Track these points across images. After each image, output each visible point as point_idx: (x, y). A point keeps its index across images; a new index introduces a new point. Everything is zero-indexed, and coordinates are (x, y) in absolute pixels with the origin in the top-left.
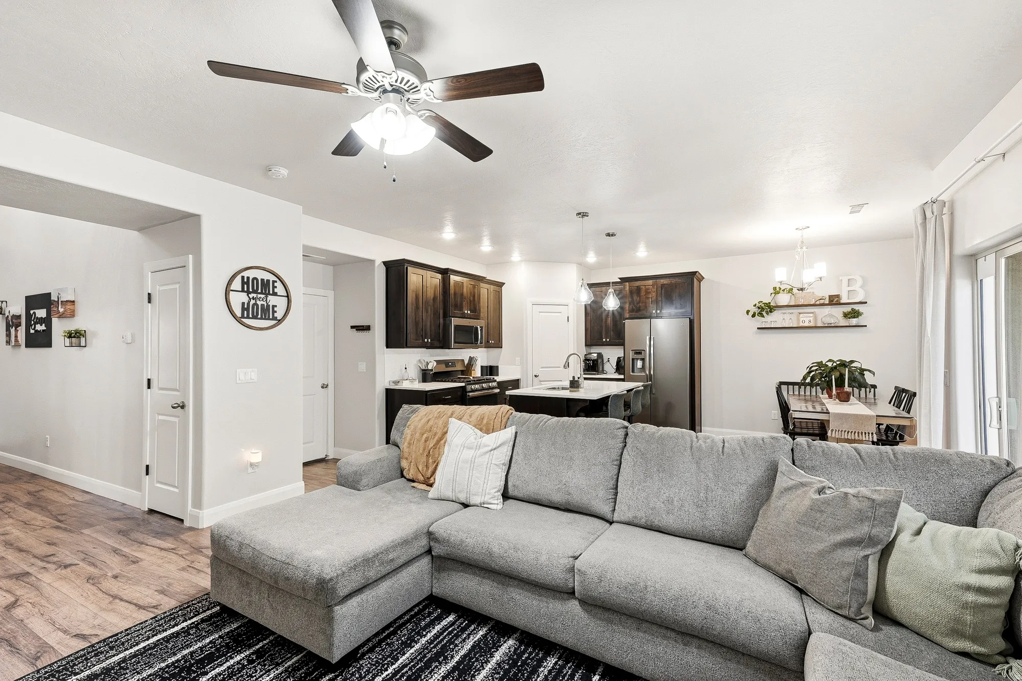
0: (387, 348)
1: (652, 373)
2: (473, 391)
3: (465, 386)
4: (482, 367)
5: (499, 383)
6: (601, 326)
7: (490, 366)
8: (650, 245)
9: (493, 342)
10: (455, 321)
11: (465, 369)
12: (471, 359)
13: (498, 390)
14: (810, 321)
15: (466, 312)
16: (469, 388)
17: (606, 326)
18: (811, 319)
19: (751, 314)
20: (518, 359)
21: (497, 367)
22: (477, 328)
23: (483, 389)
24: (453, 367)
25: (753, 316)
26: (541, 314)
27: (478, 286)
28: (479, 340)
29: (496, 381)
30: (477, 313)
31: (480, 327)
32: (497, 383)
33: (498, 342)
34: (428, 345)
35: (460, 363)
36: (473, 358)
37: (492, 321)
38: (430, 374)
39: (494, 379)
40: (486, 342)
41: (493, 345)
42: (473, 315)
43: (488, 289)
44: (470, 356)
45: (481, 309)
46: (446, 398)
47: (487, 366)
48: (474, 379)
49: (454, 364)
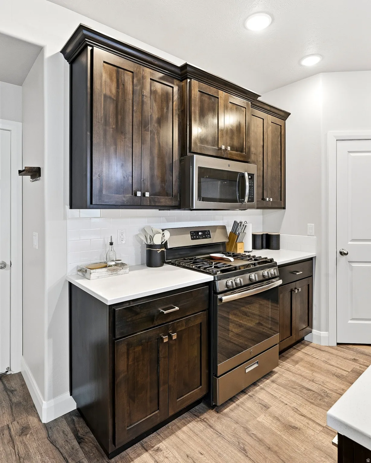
0: (71, 208)
2: (230, 290)
3: (214, 281)
4: (254, 236)
5: (281, 267)
7: (267, 234)
9: (271, 200)
10: (198, 162)
11: (227, 240)
12: (236, 225)
13: (280, 282)
15: (223, 147)
16: (221, 285)
20: (311, 225)
21: (278, 236)
22: (243, 176)
23: (252, 284)
24: (206, 238)
26: (352, 154)
27: (246, 108)
28: (247, 196)
29: (276, 263)
30: (244, 153)
31: (249, 174)
32: (278, 268)
33: (279, 201)
34: (145, 204)
35: (218, 231)
36: (239, 224)
37: (269, 170)
38: (158, 252)
39: (272, 260)
40: (260, 200)
41: (270, 205)
42: (237, 155)
43: (263, 119)
44: (235, 221)
45: (253, 149)
46: (165, 312)
47: (262, 235)
48: (237, 261)
49: (208, 234)
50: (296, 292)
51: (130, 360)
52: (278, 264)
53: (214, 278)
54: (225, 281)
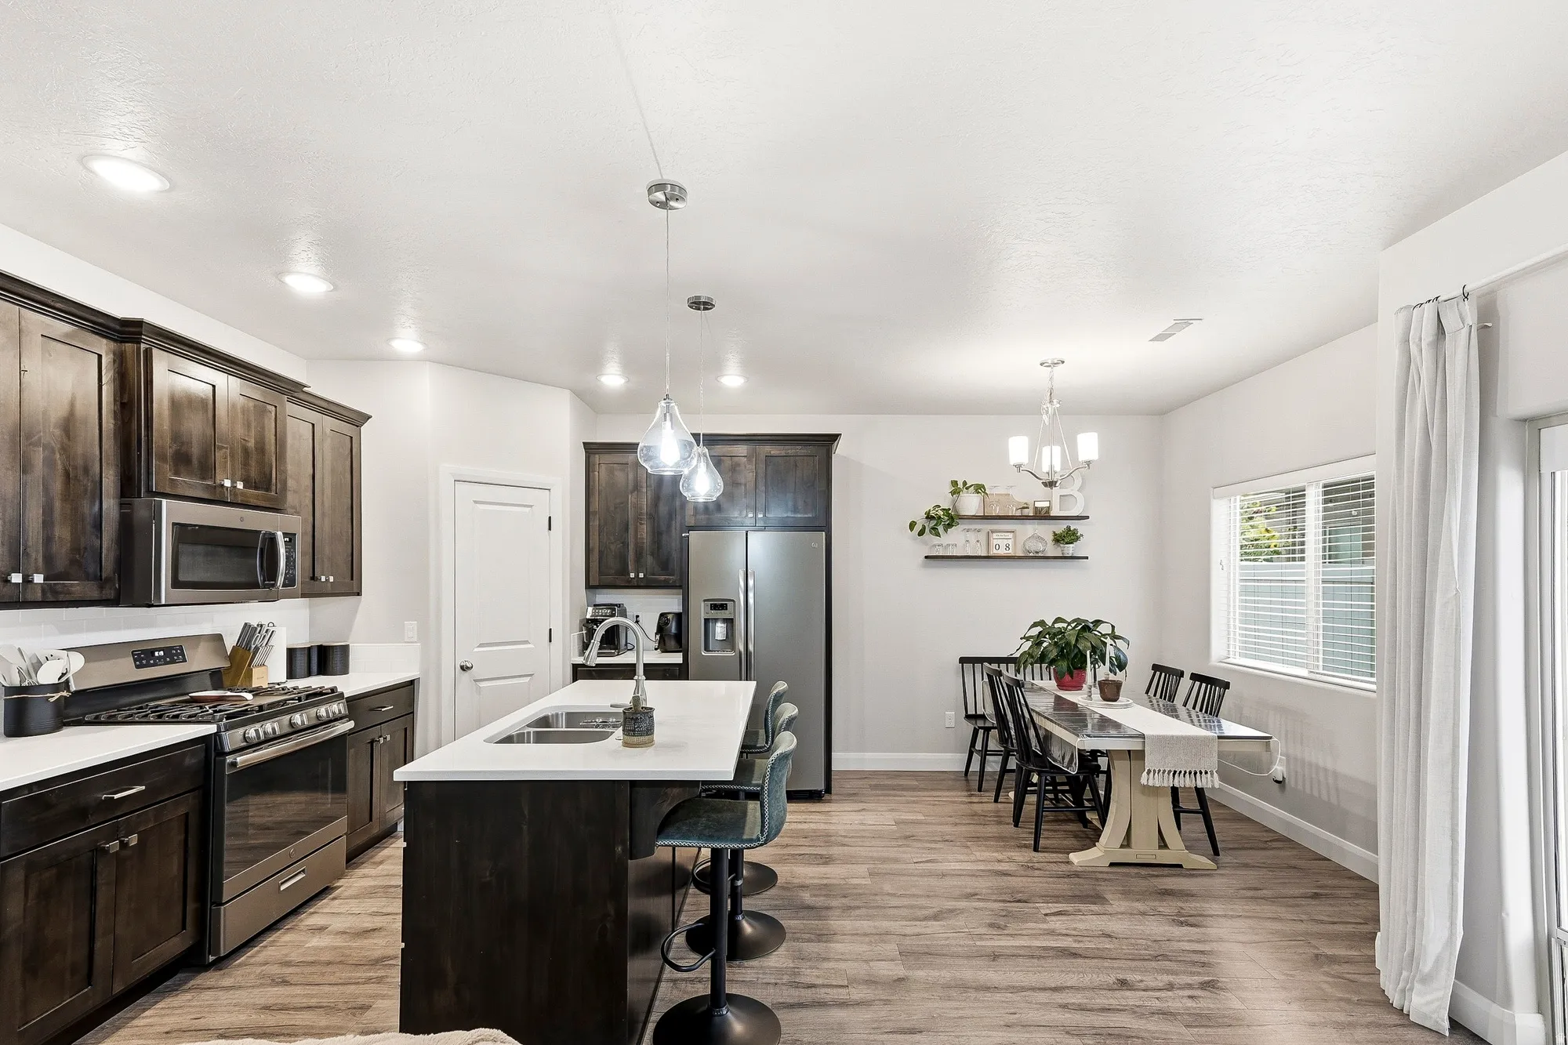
1: (751, 648)
2: (250, 746)
3: (217, 735)
4: (291, 653)
5: (353, 702)
6: (625, 544)
7: (320, 647)
8: (753, 365)
9: (331, 579)
10: (171, 512)
11: (226, 665)
12: (249, 632)
13: (351, 725)
14: (1008, 547)
15: (227, 483)
16: (233, 739)
17: (636, 544)
18: (1010, 542)
19: (918, 528)
20: (411, 627)
21: (345, 649)
22: (272, 540)
23: (295, 731)
24: (173, 662)
25: (921, 533)
26: (480, 506)
27: (276, 407)
28: (282, 575)
29: (342, 694)
30: (273, 493)
31: (285, 535)
32: (347, 702)
33: (348, 580)
34: (30, 597)
35: (203, 647)
36: (256, 629)
37: (327, 521)
38: (52, 700)
39: (333, 690)
40: (308, 580)
41: (329, 589)
42: (257, 497)
43: (313, 425)
44: (246, 624)
45: (291, 483)
46: (116, 796)
47: (309, 649)
48: (257, 698)
49: (177, 655)
50: (382, 742)
51: (31, 895)
52: (345, 696)
53: (219, 727)
54: (241, 731)
